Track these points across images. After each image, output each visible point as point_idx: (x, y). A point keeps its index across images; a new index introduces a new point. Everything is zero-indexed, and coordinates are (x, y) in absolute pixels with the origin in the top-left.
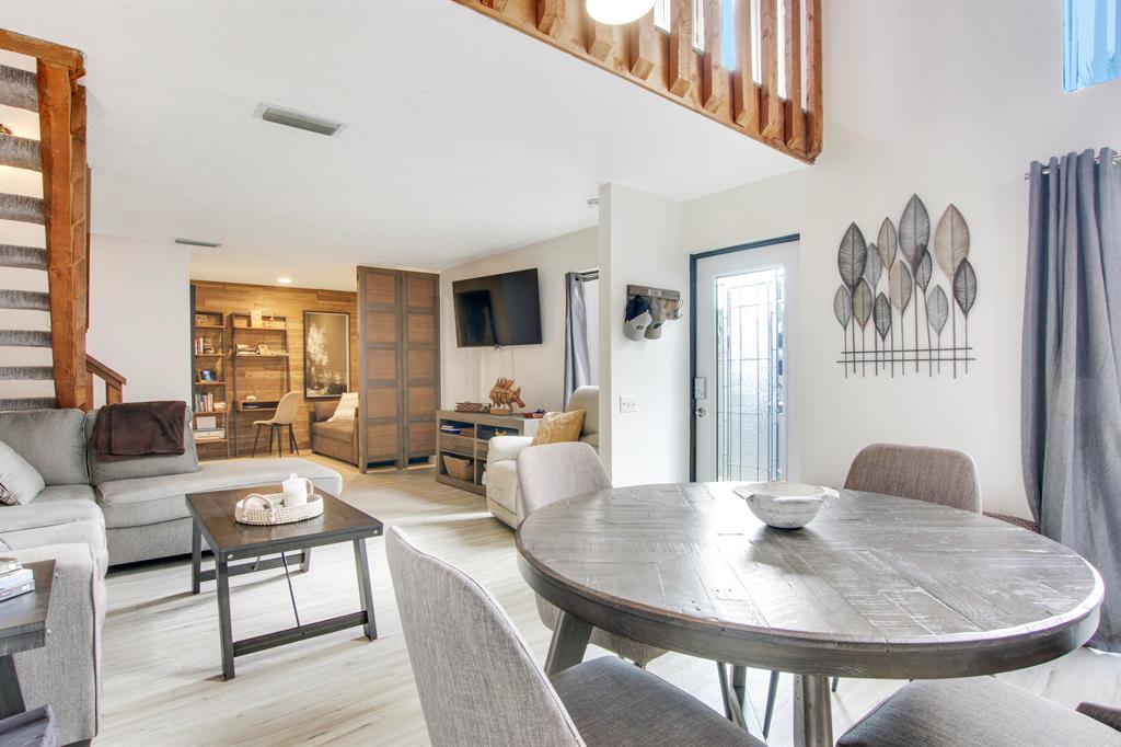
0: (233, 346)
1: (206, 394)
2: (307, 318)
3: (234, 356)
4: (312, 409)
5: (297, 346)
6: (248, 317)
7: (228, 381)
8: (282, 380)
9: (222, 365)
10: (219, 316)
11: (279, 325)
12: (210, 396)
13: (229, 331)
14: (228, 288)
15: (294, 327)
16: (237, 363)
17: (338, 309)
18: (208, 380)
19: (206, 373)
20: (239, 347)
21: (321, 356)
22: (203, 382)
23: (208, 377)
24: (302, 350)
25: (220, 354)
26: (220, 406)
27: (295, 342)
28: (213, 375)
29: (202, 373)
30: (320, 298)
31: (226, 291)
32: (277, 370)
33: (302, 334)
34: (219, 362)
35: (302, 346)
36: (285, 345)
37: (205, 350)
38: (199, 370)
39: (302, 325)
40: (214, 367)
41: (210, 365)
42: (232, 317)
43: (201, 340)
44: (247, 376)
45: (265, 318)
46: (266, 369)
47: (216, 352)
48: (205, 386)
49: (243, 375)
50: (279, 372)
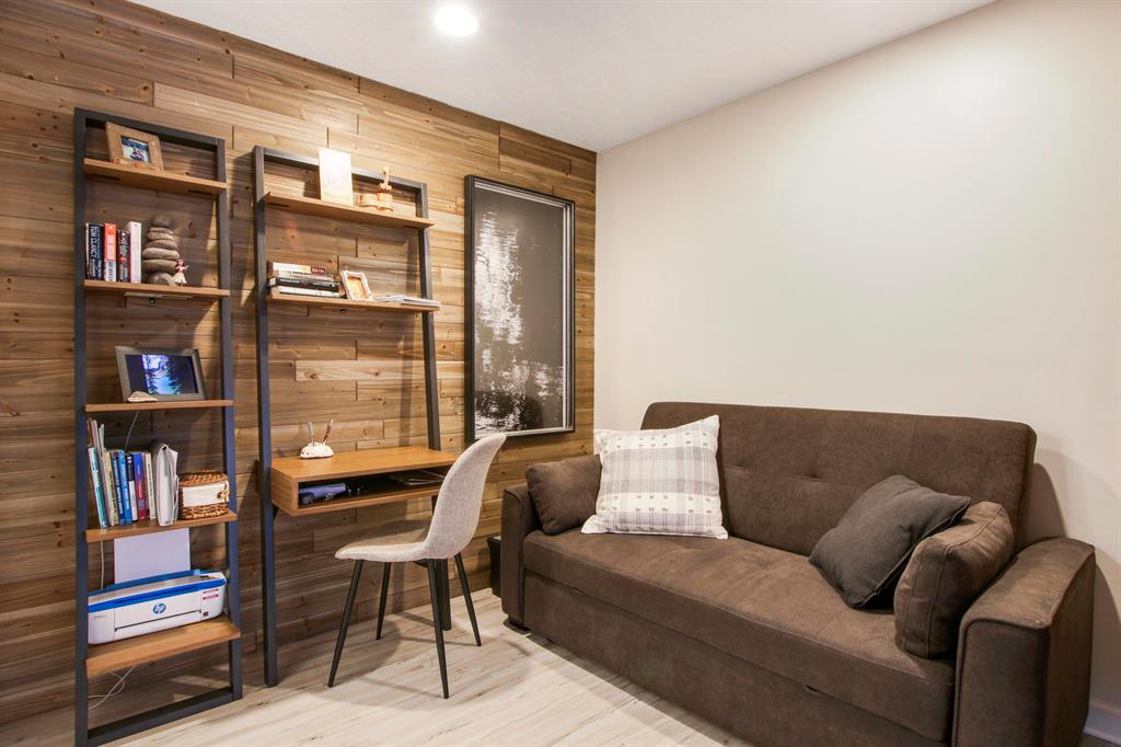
0: (253, 267)
1: (151, 447)
2: (474, 200)
3: (262, 299)
4: (519, 486)
5: (446, 282)
6: (310, 174)
7: (241, 393)
8: (406, 388)
9: (218, 336)
10: (207, 150)
11: (405, 211)
12: (167, 458)
13: (244, 212)
14: (242, 57)
15: (444, 221)
16: (272, 328)
17: (546, 186)
18: (162, 390)
19: (154, 362)
20: (283, 269)
21: (506, 315)
22: (138, 399)
23: (161, 381)
24: (459, 298)
25: (210, 286)
26: (206, 494)
27: (443, 270)
28: (182, 371)
29: (135, 364)
30: (506, 148)
31: (234, 69)
32: (393, 355)
33: (459, 245)
34: (206, 326)
35: (460, 284)
36: (417, 277)
37: (148, 273)
38: (123, 351)
39: (460, 220)
40: (188, 340)
41: (172, 330)
42: (248, 167)
43: (135, 229)
44: (301, 376)
45: (363, 183)
46: (360, 352)
47: (194, 278)
48: (149, 417)
49: (291, 370)
50: (400, 363)
